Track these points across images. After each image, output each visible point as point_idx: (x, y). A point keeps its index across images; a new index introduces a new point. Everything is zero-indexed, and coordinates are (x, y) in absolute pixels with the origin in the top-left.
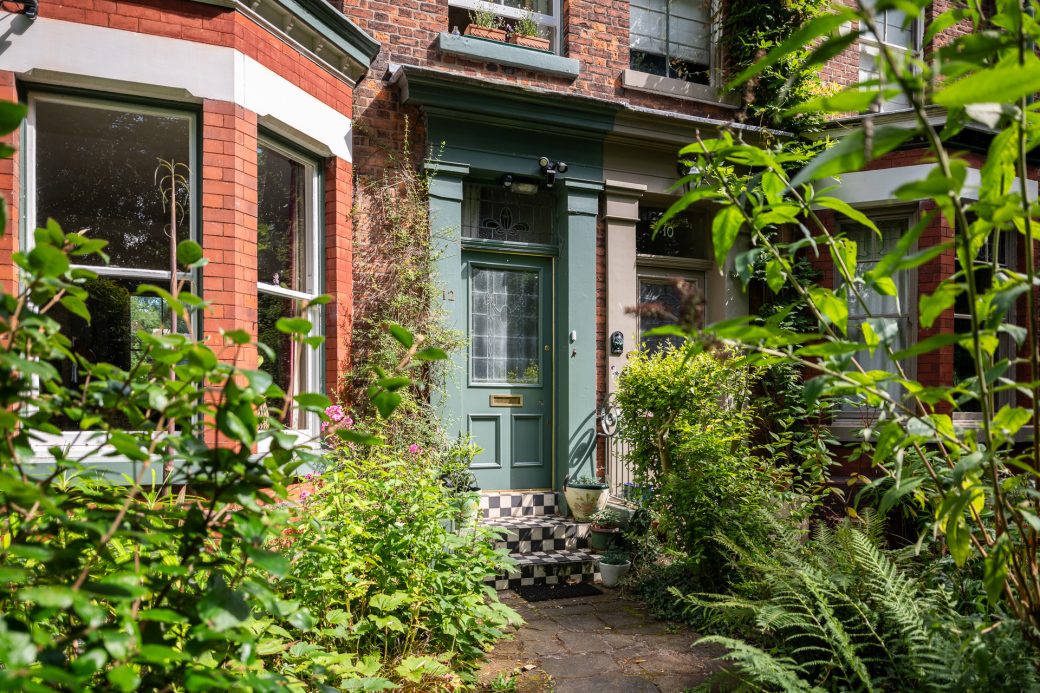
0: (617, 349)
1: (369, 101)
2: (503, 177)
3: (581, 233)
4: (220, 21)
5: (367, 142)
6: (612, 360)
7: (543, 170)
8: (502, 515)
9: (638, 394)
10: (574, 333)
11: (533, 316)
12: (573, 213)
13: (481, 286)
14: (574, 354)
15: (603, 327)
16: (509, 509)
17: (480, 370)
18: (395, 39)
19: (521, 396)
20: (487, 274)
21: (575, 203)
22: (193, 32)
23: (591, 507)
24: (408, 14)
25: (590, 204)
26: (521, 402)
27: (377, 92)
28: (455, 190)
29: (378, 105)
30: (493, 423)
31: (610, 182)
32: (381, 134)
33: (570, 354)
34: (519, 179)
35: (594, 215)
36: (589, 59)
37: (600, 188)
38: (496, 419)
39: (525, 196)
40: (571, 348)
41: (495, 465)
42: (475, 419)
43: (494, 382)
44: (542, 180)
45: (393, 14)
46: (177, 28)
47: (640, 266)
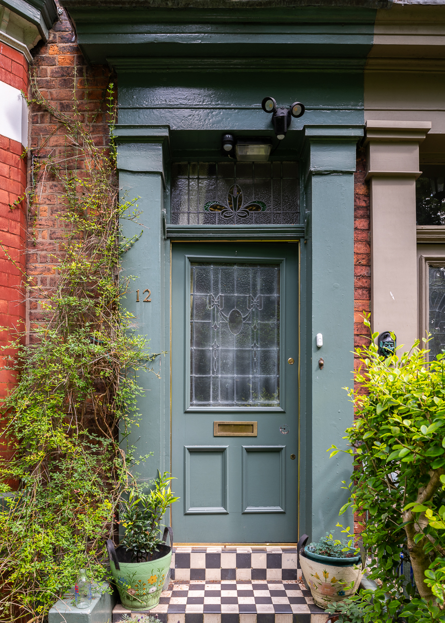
5: (47, 119)
8: (223, 577)
10: (320, 336)
11: (272, 322)
12: (320, 174)
14: (321, 365)
15: (366, 327)
16: (234, 571)
17: (201, 391)
19: (254, 422)
21: (321, 158)
23: (332, 590)
25: (346, 158)
26: (255, 430)
28: (152, 161)
30: (218, 458)
31: (371, 123)
33: (315, 365)
34: (243, 139)
35: (350, 173)
37: (359, 133)
38: (221, 451)
39: (253, 163)
40: (316, 357)
41: (221, 509)
42: (193, 451)
43: (219, 405)
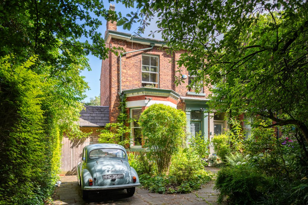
0: (211, 134)
1: (178, 102)
2: (195, 111)
3: (206, 119)
4: (168, 98)
6: (210, 136)
7: (201, 110)
9: (215, 141)
10: (205, 132)
13: (192, 126)
15: (209, 131)
18: (181, 93)
20: (193, 124)
21: (205, 114)
22: (165, 100)
23: (208, 157)
24: (183, 90)
25: (207, 114)
27: (179, 101)
28: (189, 113)
29: (179, 102)
32: (180, 106)
34: (197, 111)
35: (208, 116)
36: (207, 93)
39: (198, 113)
40: (205, 134)
44: (200, 111)
45: (181, 90)
46: (163, 100)
47: (214, 122)
